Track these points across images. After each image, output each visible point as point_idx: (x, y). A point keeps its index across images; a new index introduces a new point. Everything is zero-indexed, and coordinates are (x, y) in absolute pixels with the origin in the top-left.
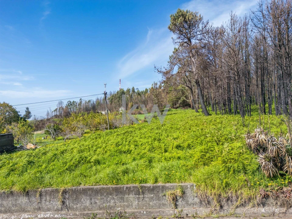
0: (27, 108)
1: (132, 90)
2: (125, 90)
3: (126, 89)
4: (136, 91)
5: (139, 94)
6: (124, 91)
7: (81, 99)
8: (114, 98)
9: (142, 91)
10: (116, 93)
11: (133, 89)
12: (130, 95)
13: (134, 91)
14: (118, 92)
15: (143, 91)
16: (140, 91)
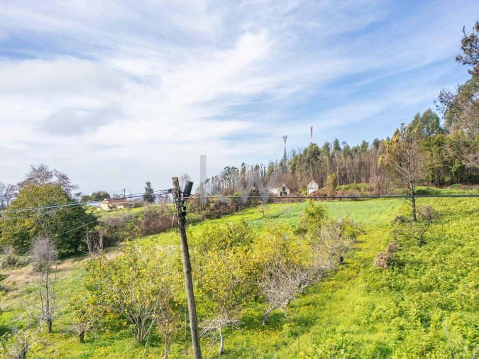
0: (148, 184)
1: (333, 145)
2: (321, 146)
3: (323, 145)
4: (342, 147)
5: (348, 153)
6: (317, 148)
7: (243, 164)
8: (298, 161)
9: (356, 146)
10: (302, 153)
11: (336, 143)
12: (329, 155)
13: (337, 148)
14: (305, 152)
15: (358, 146)
16: (351, 148)
